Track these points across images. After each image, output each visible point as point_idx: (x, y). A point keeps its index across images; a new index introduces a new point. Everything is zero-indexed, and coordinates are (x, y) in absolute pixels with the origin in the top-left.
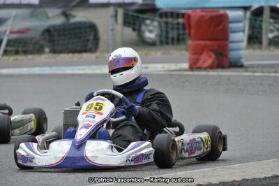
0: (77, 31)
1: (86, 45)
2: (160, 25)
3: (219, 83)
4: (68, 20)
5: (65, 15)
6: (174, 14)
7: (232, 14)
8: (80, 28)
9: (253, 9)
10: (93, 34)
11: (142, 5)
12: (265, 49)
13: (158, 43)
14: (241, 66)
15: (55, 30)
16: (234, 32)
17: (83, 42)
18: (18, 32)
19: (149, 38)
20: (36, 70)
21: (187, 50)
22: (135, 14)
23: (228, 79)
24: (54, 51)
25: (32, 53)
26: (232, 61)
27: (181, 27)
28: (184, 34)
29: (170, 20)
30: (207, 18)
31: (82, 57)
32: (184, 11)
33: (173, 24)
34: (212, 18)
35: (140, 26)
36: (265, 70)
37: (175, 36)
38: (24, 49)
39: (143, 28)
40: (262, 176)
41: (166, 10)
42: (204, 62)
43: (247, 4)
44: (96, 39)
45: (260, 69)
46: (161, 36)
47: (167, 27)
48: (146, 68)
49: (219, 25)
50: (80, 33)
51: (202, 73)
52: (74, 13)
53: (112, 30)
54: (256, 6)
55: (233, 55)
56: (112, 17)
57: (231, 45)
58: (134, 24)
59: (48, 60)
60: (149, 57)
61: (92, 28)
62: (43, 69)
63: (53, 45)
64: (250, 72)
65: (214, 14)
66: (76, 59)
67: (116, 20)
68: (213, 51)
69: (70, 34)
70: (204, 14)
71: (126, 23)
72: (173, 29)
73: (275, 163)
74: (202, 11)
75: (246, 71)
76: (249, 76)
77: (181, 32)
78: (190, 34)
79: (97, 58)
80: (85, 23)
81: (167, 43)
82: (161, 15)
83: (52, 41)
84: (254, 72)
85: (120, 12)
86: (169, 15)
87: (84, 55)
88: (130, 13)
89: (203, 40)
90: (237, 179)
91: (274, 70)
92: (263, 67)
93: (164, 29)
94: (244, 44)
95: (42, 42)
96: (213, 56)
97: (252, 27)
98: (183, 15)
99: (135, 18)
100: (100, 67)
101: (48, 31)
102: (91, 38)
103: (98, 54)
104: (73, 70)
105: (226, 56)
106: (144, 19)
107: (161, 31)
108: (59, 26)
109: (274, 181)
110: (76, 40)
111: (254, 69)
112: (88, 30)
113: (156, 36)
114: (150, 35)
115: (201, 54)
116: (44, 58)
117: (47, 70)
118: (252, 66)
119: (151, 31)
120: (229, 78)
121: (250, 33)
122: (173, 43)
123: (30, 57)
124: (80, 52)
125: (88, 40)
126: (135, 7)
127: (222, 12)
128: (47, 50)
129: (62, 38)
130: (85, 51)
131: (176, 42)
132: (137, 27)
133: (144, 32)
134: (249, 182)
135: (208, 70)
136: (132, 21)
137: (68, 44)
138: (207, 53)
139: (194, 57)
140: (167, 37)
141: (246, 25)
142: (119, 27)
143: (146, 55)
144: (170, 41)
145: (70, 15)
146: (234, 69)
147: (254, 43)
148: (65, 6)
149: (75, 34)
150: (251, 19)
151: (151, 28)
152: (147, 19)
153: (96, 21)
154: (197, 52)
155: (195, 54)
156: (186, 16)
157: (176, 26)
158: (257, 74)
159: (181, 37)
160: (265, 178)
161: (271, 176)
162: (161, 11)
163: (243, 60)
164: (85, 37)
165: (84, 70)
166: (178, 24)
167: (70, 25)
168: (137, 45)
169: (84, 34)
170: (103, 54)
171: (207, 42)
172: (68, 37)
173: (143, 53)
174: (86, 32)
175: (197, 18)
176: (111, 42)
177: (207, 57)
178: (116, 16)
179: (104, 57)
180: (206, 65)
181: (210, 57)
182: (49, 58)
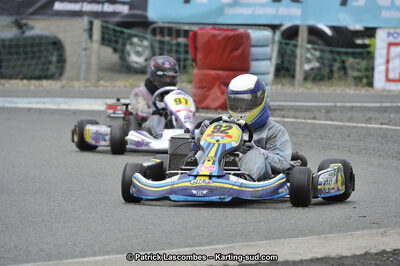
0: (35, 49)
1: (48, 69)
2: (152, 47)
4: (23, 32)
5: (20, 26)
6: (171, 31)
7: (255, 35)
8: (40, 44)
9: (283, 28)
10: (55, 53)
11: (127, 16)
12: (300, 86)
15: (4, 46)
16: (257, 60)
17: (44, 64)
19: (136, 63)
21: (190, 82)
22: (118, 29)
27: (182, 49)
28: (185, 60)
29: (167, 39)
30: (220, 38)
31: (42, 86)
32: (186, 28)
33: (171, 45)
34: (228, 39)
35: (124, 44)
36: (298, 114)
39: (128, 47)
40: (298, 258)
41: (161, 25)
42: (214, 100)
43: (276, 22)
44: (62, 60)
45: (292, 113)
49: (237, 49)
50: (40, 51)
51: (211, 115)
52: (31, 23)
53: (85, 49)
54: (287, 25)
56: (85, 30)
58: (116, 42)
61: (57, 45)
64: (278, 116)
65: (231, 33)
66: (32, 88)
67: (91, 36)
69: (26, 53)
70: (217, 32)
71: (105, 41)
72: (170, 51)
73: (315, 241)
74: (214, 29)
77: (182, 56)
78: (194, 60)
79: (63, 87)
80: (47, 38)
82: (154, 32)
84: (284, 117)
85: (97, 24)
86: (166, 32)
87: (45, 83)
88: (111, 26)
89: (214, 69)
91: (311, 115)
92: (296, 111)
94: (270, 77)
97: (282, 54)
98: (186, 33)
99: (117, 34)
100: (66, 100)
102: (54, 59)
103: (64, 82)
104: (29, 103)
106: (131, 36)
107: (153, 53)
108: (10, 40)
110: (34, 61)
111: (282, 113)
112: (51, 47)
113: (146, 60)
114: (136, 59)
115: (210, 88)
118: (281, 108)
119: (138, 54)
121: (279, 62)
124: (39, 78)
125: (50, 63)
126: (117, 19)
127: (241, 30)
129: (15, 57)
130: (46, 77)
132: (119, 46)
133: (129, 55)
135: (220, 111)
136: (113, 38)
137: (22, 66)
138: (219, 86)
139: (200, 92)
141: (272, 51)
142: (96, 45)
143: (133, 86)
145: (25, 25)
147: (284, 76)
148: (18, 13)
149: (33, 52)
150: (281, 43)
151: (140, 49)
152: (136, 36)
153: (62, 37)
154: (205, 85)
155: (199, 88)
156: (190, 34)
157: (174, 48)
158: (287, 120)
161: (308, 258)
162: (155, 25)
164: (46, 57)
165: (44, 103)
166: (178, 45)
167: (26, 39)
168: (120, 72)
169: (45, 53)
170: (72, 83)
171: (220, 72)
172: (23, 56)
173: (127, 83)
174: (47, 50)
175: (206, 38)
176: (83, 67)
177: (219, 94)
178: (91, 30)
179: (73, 87)
180: (217, 104)
181: (223, 93)
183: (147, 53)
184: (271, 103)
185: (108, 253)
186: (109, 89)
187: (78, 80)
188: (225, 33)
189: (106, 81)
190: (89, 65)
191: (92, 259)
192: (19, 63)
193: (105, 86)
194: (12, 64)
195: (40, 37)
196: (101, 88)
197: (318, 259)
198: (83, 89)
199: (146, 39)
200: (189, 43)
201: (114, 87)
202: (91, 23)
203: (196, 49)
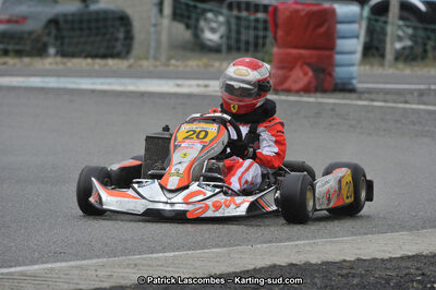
0: (101, 24)
1: (114, 47)
2: (228, 23)
3: (318, 114)
4: (87, 6)
6: (249, 6)
7: (342, 10)
8: (105, 20)
9: (372, 2)
10: (122, 29)
12: (390, 66)
13: (224, 48)
14: (352, 90)
15: (66, 21)
16: (344, 37)
17: (109, 41)
18: (9, 21)
19: (210, 40)
20: (36, 82)
21: (269, 62)
22: (191, 2)
23: (332, 110)
24: (63, 54)
25: (30, 54)
26: (338, 81)
27: (261, 26)
28: (265, 37)
29: (244, 14)
30: (303, 13)
31: (106, 65)
32: (266, 1)
33: (249, 20)
34: (311, 15)
35: (197, 20)
36: (388, 97)
37: (252, 40)
38: (17, 47)
39: (202, 24)
40: (387, 256)
42: (295, 82)
44: (129, 37)
45: (381, 96)
46: (228, 38)
47: (238, 25)
48: (206, 86)
49: (320, 25)
50: (106, 27)
51: (292, 98)
53: (155, 25)
55: (340, 72)
56: (155, 4)
57: (338, 58)
58: (189, 17)
59: (54, 67)
60: (211, 69)
61: (124, 20)
62: (47, 79)
63: (62, 44)
64: (366, 99)
65: (315, 8)
66: (97, 67)
67: (161, 11)
68: (309, 64)
69: (90, 29)
70: (300, 7)
71: (177, 15)
72: (248, 28)
73: (405, 237)
74: (296, 4)
75: (360, 99)
76: (365, 106)
77: (261, 33)
78: (275, 38)
79: (130, 66)
80: (113, 12)
81: (238, 49)
82: (230, 7)
83: (59, 38)
84: (372, 100)
86: (243, 6)
87: (110, 62)
89: (296, 47)
90: (348, 259)
91: (402, 99)
92: (386, 94)
93: (234, 27)
94: (358, 56)
95: (45, 39)
96: (310, 73)
97: (370, 31)
98: (265, 8)
99: (190, 9)
100: (134, 80)
101: (54, 22)
102: (121, 35)
103: (131, 61)
104: (94, 83)
105: (330, 75)
106: (205, 11)
107: (229, 30)
108: (73, 15)
109: (404, 264)
110: (99, 38)
111: (373, 96)
112: (117, 23)
113: (221, 37)
114: (211, 37)
115: (291, 69)
116: (50, 61)
117: (52, 82)
118: (369, 91)
119: (213, 30)
120: (333, 108)
121: (368, 40)
122: (247, 50)
123: (26, 60)
124: (104, 56)
125: (116, 40)
127: (326, 5)
128: (52, 51)
129: (78, 33)
130: (112, 56)
131: (251, 48)
132: (192, 22)
133: (202, 31)
134: (366, 263)
135: (302, 93)
136: (186, 14)
137: (86, 43)
138: (301, 67)
140: (238, 41)
141: (360, 28)
142: (166, 22)
143: (206, 66)
144: (243, 46)
146: (341, 95)
147: (373, 55)
149: (98, 28)
150: (369, 19)
151: (214, 25)
152: (210, 11)
153: (129, 11)
154: (286, 65)
155: (282, 68)
156: (270, 9)
157: (253, 24)
158: (376, 104)
159: (261, 41)
160: (391, 259)
161: (399, 256)
163: (354, 81)
164: (112, 33)
165: (110, 84)
166: (257, 20)
167: (90, 13)
168: (192, 50)
169: (111, 30)
170: (140, 62)
171: (302, 51)
172: (86, 32)
173: (200, 63)
174: (113, 26)
175: (287, 13)
176: (153, 44)
177: (301, 74)
178: (161, 5)
179: (141, 66)
180: (299, 86)
181: (305, 74)
182: (57, 63)
183: (223, 30)
184: (359, 86)
185: (178, 249)
186: (180, 69)
187: (147, 59)
188: (307, 9)
189: (178, 60)
190: (158, 42)
193: (177, 66)
194: (75, 40)
195: (105, 12)
196: (171, 68)
197: (409, 257)
198: (151, 68)
199: (221, 14)
200: (269, 18)
201: (186, 66)
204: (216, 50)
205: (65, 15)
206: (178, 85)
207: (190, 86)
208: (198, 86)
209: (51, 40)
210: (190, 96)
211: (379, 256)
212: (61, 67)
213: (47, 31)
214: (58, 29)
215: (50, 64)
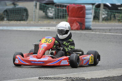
0: (19, 11)
1: (23, 18)
2: (55, 10)
3: (81, 36)
4: (15, 6)
5: (14, 4)
6: (61, 6)
7: (87, 6)
8: (20, 10)
9: (96, 4)
10: (25, 13)
11: (47, 1)
12: (101, 22)
13: (54, 18)
14: (90, 29)
15: (9, 11)
16: (88, 14)
17: (22, 16)
19: (50, 16)
21: (67, 21)
22: (45, 5)
23: (85, 35)
24: (9, 20)
26: (86, 27)
27: (64, 11)
28: (66, 14)
29: (60, 8)
30: (76, 8)
31: (21, 23)
32: (66, 5)
33: (61, 10)
34: (78, 8)
35: (46, 10)
37: (62, 15)
39: (48, 11)
40: (100, 77)
41: (58, 4)
42: (74, 27)
43: (93, 2)
44: (27, 15)
46: (55, 15)
47: (58, 11)
48: (49, 28)
49: (81, 11)
53: (34, 11)
54: (97, 3)
55: (87, 24)
56: (34, 6)
57: (86, 20)
58: (44, 9)
59: (6, 24)
60: (50, 24)
61: (26, 10)
62: (4, 27)
63: (8, 17)
64: (94, 32)
65: (79, 6)
66: (18, 23)
67: (36, 7)
68: (78, 22)
69: (16, 13)
70: (75, 6)
71: (41, 9)
72: (61, 12)
73: (105, 71)
74: (74, 5)
75: (93, 32)
76: (94, 34)
77: (64, 13)
78: (68, 15)
79: (27, 23)
80: (22, 8)
81: (58, 18)
82: (56, 6)
83: (8, 15)
84: (96, 32)
85: (38, 4)
86: (59, 6)
88: (43, 4)
89: (74, 17)
90: (89, 78)
91: (104, 31)
92: (100, 30)
93: (57, 12)
94: (92, 20)
95: (3, 16)
96: (78, 24)
97: (95, 12)
98: (66, 6)
100: (28, 27)
101: (6, 11)
102: (25, 14)
103: (28, 22)
104: (17, 28)
105: (84, 25)
106: (48, 7)
107: (56, 12)
108: (11, 9)
109: (105, 80)
110: (18, 15)
111: (96, 31)
112: (24, 11)
113: (53, 15)
114: (50, 14)
115: (73, 23)
116: (5, 22)
117: (5, 28)
118: (95, 29)
119: (51, 13)
120: (85, 34)
121: (95, 15)
122: (61, 18)
124: (20, 20)
125: (24, 16)
126: (44, 2)
127: (83, 5)
128: (5, 19)
129: (13, 14)
130: (22, 20)
131: (62, 17)
132: (45, 11)
133: (48, 13)
134: (94, 79)
135: (76, 30)
137: (15, 17)
138: (76, 23)
140: (58, 16)
141: (93, 11)
142: (38, 10)
143: (49, 23)
145: (16, 4)
146: (87, 30)
147: (96, 19)
148: (14, 0)
149: (18, 13)
150: (95, 9)
151: (51, 11)
152: (50, 7)
153: (27, 8)
156: (67, 6)
157: (62, 11)
158: (97, 33)
159: (64, 16)
160: (101, 78)
161: (103, 77)
162: (56, 4)
164: (22, 14)
165: (22, 28)
166: (63, 10)
167: (16, 8)
168: (45, 18)
170: (30, 22)
171: (76, 18)
172: (15, 14)
173: (47, 22)
174: (23, 12)
175: (72, 8)
176: (34, 17)
178: (36, 6)
180: (75, 28)
181: (77, 25)
182: (6, 23)
183: (54, 13)
184: (92, 28)
187: (32, 21)
188: (77, 6)
189: (41, 21)
190: (35, 16)
191: (34, 78)
192: (14, 16)
194: (12, 16)
195: (20, 8)
196: (39, 23)
197: (106, 77)
198: (33, 24)
199: (53, 8)
200: (67, 9)
201: (43, 23)
202: (36, 4)
203: (68, 11)
204: (52, 18)
205: (9, 9)
206: (41, 28)
207: (44, 28)
208: (47, 28)
209: (5, 16)
210: (44, 31)
211: (98, 77)
212: (8, 24)
213: (4, 13)
214: (7, 13)
215: (5, 23)
